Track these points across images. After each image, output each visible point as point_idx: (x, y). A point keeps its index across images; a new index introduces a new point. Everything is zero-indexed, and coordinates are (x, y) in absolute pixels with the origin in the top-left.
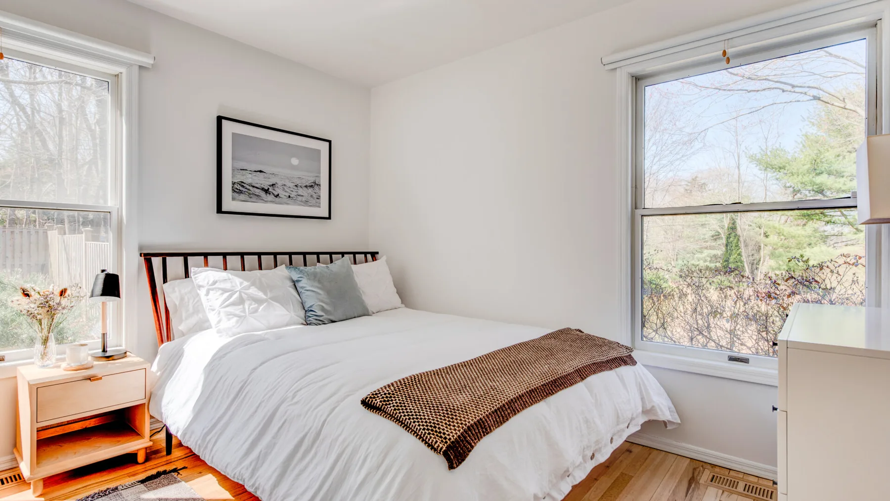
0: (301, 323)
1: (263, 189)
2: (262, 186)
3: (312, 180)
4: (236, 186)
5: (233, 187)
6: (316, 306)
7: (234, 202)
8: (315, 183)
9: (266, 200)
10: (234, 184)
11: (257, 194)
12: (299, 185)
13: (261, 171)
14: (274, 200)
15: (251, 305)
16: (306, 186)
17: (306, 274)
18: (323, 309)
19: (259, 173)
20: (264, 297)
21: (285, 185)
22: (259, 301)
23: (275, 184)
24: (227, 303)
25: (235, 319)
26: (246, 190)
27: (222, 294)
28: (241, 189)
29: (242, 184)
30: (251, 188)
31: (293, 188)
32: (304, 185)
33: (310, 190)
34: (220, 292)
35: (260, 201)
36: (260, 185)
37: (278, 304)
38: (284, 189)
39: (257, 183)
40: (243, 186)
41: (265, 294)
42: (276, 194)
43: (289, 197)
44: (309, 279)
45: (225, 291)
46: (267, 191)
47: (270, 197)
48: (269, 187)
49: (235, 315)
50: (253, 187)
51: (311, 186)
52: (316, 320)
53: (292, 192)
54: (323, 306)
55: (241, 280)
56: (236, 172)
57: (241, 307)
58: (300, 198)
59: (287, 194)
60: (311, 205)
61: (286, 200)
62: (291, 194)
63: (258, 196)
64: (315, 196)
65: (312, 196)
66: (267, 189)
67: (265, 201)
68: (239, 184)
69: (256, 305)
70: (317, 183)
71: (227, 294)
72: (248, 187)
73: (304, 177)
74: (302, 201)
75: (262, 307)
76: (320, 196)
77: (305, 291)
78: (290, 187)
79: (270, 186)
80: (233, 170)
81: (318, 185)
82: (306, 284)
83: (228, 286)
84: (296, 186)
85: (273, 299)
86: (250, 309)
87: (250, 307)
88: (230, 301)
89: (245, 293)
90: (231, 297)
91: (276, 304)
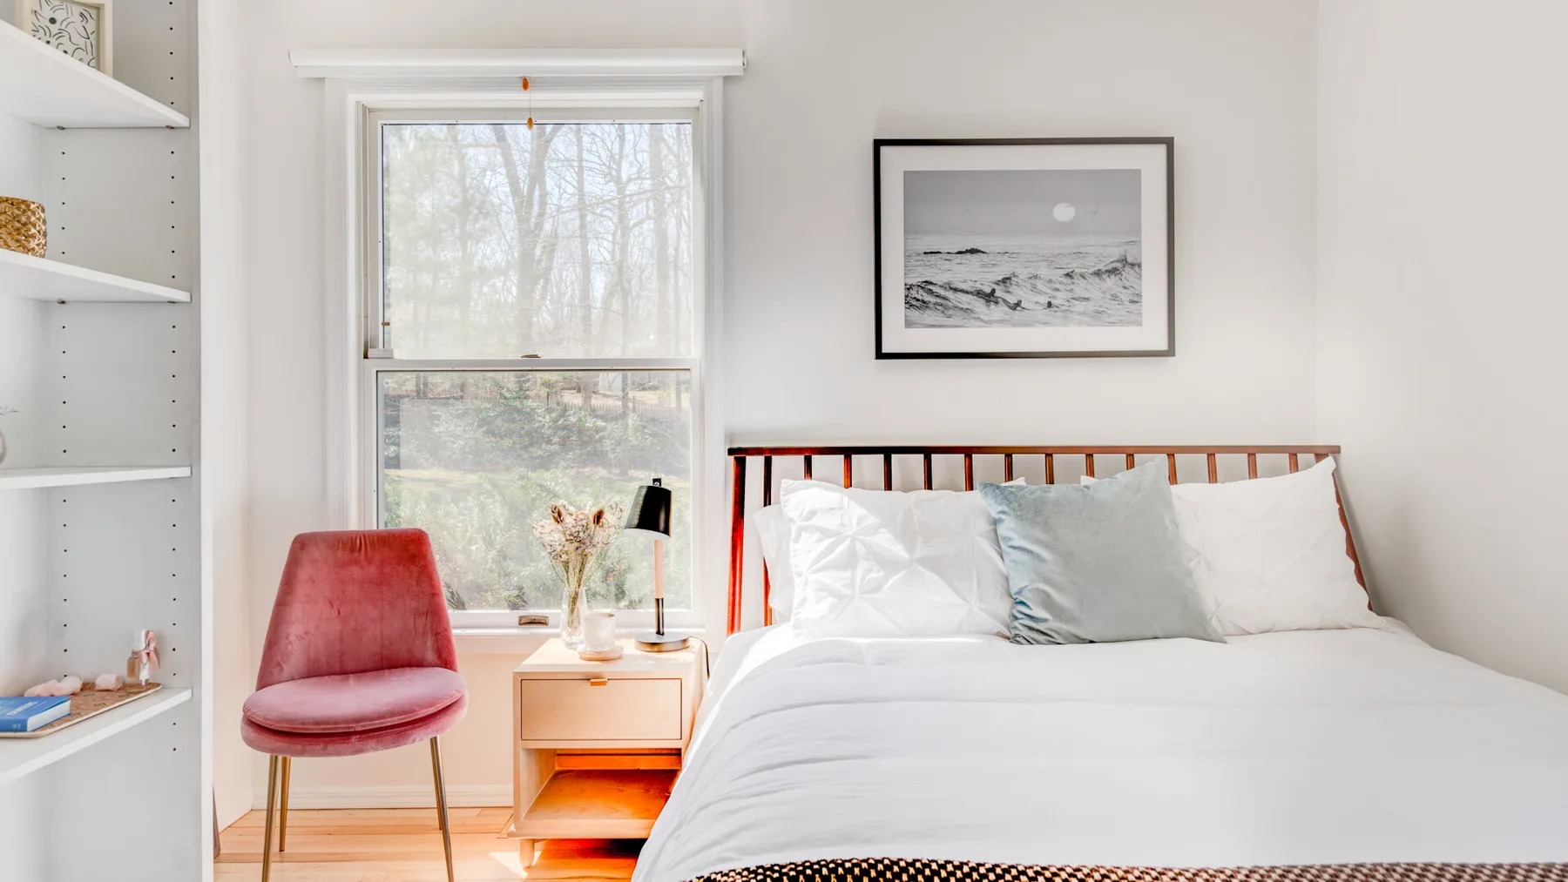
0: (996, 631)
1: (979, 293)
2: (979, 286)
3: (1116, 253)
4: (914, 293)
5: (906, 296)
6: (1030, 591)
7: (909, 330)
8: (1124, 261)
9: (985, 318)
10: (909, 288)
11: (965, 306)
12: (1076, 270)
13: (973, 251)
14: (1007, 317)
15: (869, 570)
16: (1098, 274)
17: (1015, 505)
18: (1048, 603)
19: (968, 256)
20: (904, 555)
21: (1036, 277)
22: (889, 564)
23: (1009, 278)
24: (823, 562)
25: (830, 600)
26: (939, 300)
27: (820, 540)
28: (927, 298)
29: (926, 285)
30: (949, 294)
31: (1061, 283)
32: (1092, 270)
33: (1110, 282)
34: (817, 536)
35: (973, 321)
36: (972, 284)
37: (934, 577)
38: (1034, 286)
39: (965, 281)
40: (931, 292)
41: (910, 548)
42: (1012, 300)
43: (1050, 305)
44: (1020, 518)
45: (825, 533)
46: (989, 297)
47: (998, 311)
48: (995, 286)
49: (833, 593)
50: (955, 290)
51: (1114, 271)
52: (1031, 629)
53: (1055, 293)
54: (1048, 595)
55: (864, 512)
56: (913, 262)
57: (848, 573)
58: (1080, 307)
59: (1044, 300)
60: (1111, 320)
61: (1042, 314)
62: (1054, 297)
63: (966, 310)
64: (1125, 296)
65: (1114, 297)
66: (988, 290)
67: (986, 322)
68: (923, 288)
69: (882, 573)
70: (1130, 260)
71: (827, 542)
72: (942, 292)
73: (1090, 250)
74: (1084, 313)
75: (896, 577)
76: (1139, 295)
77: (1010, 550)
78: (1050, 281)
79: (997, 283)
80: (907, 257)
81: (1133, 265)
82: (1013, 530)
83: (830, 522)
84: (1068, 275)
85: (925, 562)
86: (866, 581)
87: (868, 577)
88: (830, 558)
89: (864, 544)
90: (834, 550)
91: (931, 576)
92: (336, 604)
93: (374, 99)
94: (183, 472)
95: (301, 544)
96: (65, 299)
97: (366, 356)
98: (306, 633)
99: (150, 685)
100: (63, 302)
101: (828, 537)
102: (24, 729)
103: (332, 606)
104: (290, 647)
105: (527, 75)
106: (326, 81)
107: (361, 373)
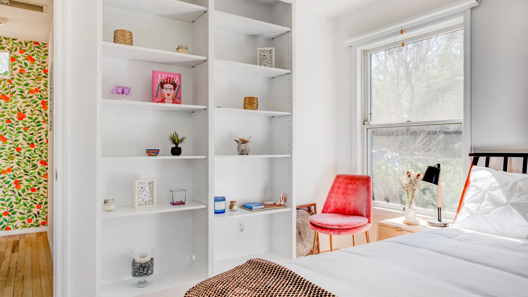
15: (487, 205)
20: (505, 200)
22: (496, 203)
24: (472, 199)
27: (475, 191)
41: (509, 197)
57: (478, 205)
69: (492, 207)
85: (514, 205)
86: (484, 209)
87: (485, 208)
88: (476, 197)
89: (489, 194)
90: (477, 195)
91: (515, 211)
92: (345, 195)
93: (366, 47)
94: (289, 156)
95: (338, 177)
96: (274, 116)
97: (364, 124)
98: (335, 201)
99: (283, 205)
100: (273, 117)
101: (477, 190)
102: (252, 209)
103: (343, 195)
104: (330, 204)
105: (402, 29)
106: (352, 47)
107: (362, 129)
